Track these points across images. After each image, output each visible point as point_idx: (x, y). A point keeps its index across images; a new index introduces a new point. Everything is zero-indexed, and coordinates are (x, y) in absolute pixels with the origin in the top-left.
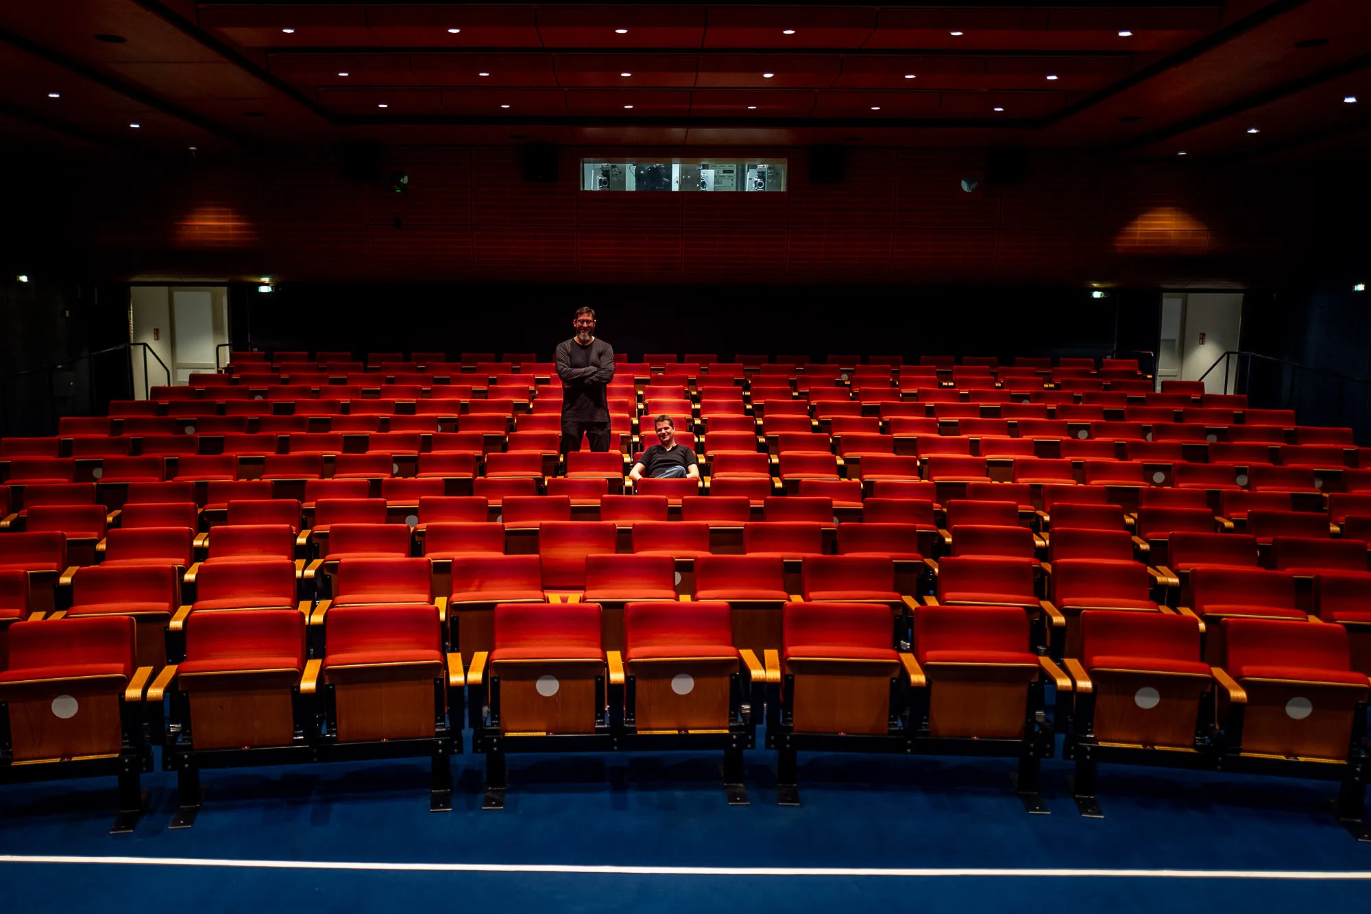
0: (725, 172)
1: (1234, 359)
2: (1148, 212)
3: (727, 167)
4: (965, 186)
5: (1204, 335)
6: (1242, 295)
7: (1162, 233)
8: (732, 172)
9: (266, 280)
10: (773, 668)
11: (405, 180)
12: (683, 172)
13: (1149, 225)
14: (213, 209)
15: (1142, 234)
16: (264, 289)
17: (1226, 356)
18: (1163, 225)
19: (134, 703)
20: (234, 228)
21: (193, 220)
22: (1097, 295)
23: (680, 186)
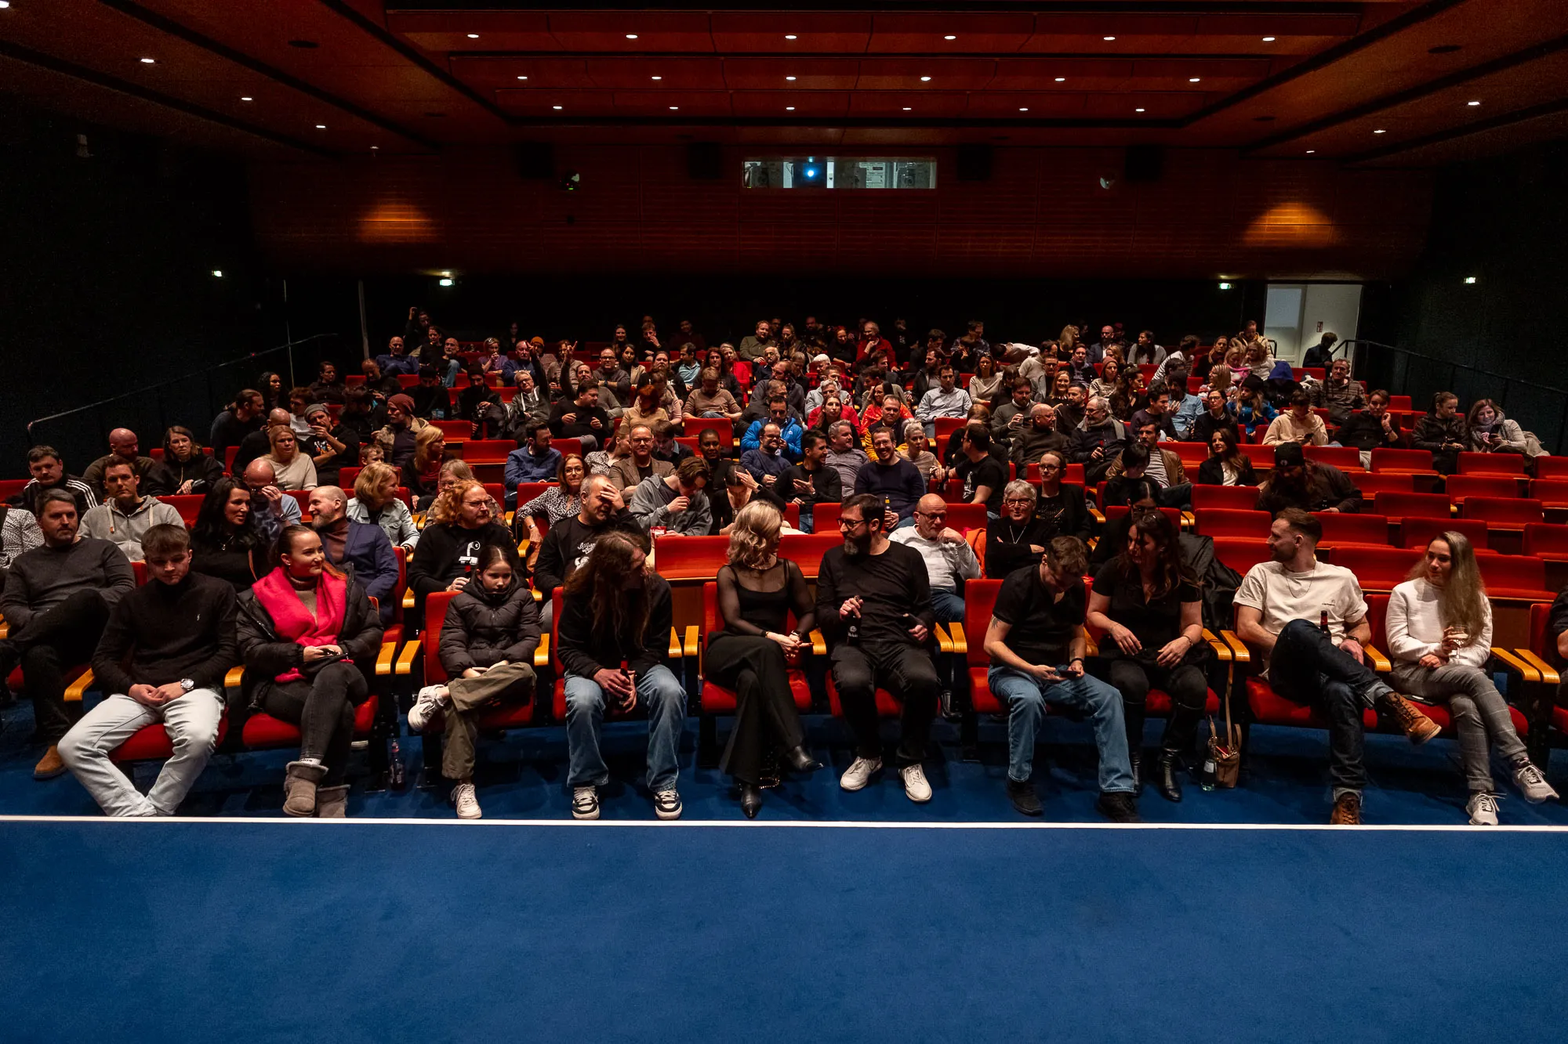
0: (874, 169)
1: (1352, 346)
2: (1273, 206)
3: (876, 165)
4: (1103, 183)
5: (1321, 323)
6: (1359, 287)
7: (1287, 228)
8: (881, 169)
9: (446, 273)
10: (960, 640)
11: (576, 178)
12: (838, 170)
13: (1276, 220)
14: (393, 206)
15: (1270, 229)
16: (446, 283)
17: (1344, 345)
18: (1289, 220)
19: (384, 677)
20: (416, 224)
21: (377, 216)
22: (1224, 286)
23: (835, 183)
